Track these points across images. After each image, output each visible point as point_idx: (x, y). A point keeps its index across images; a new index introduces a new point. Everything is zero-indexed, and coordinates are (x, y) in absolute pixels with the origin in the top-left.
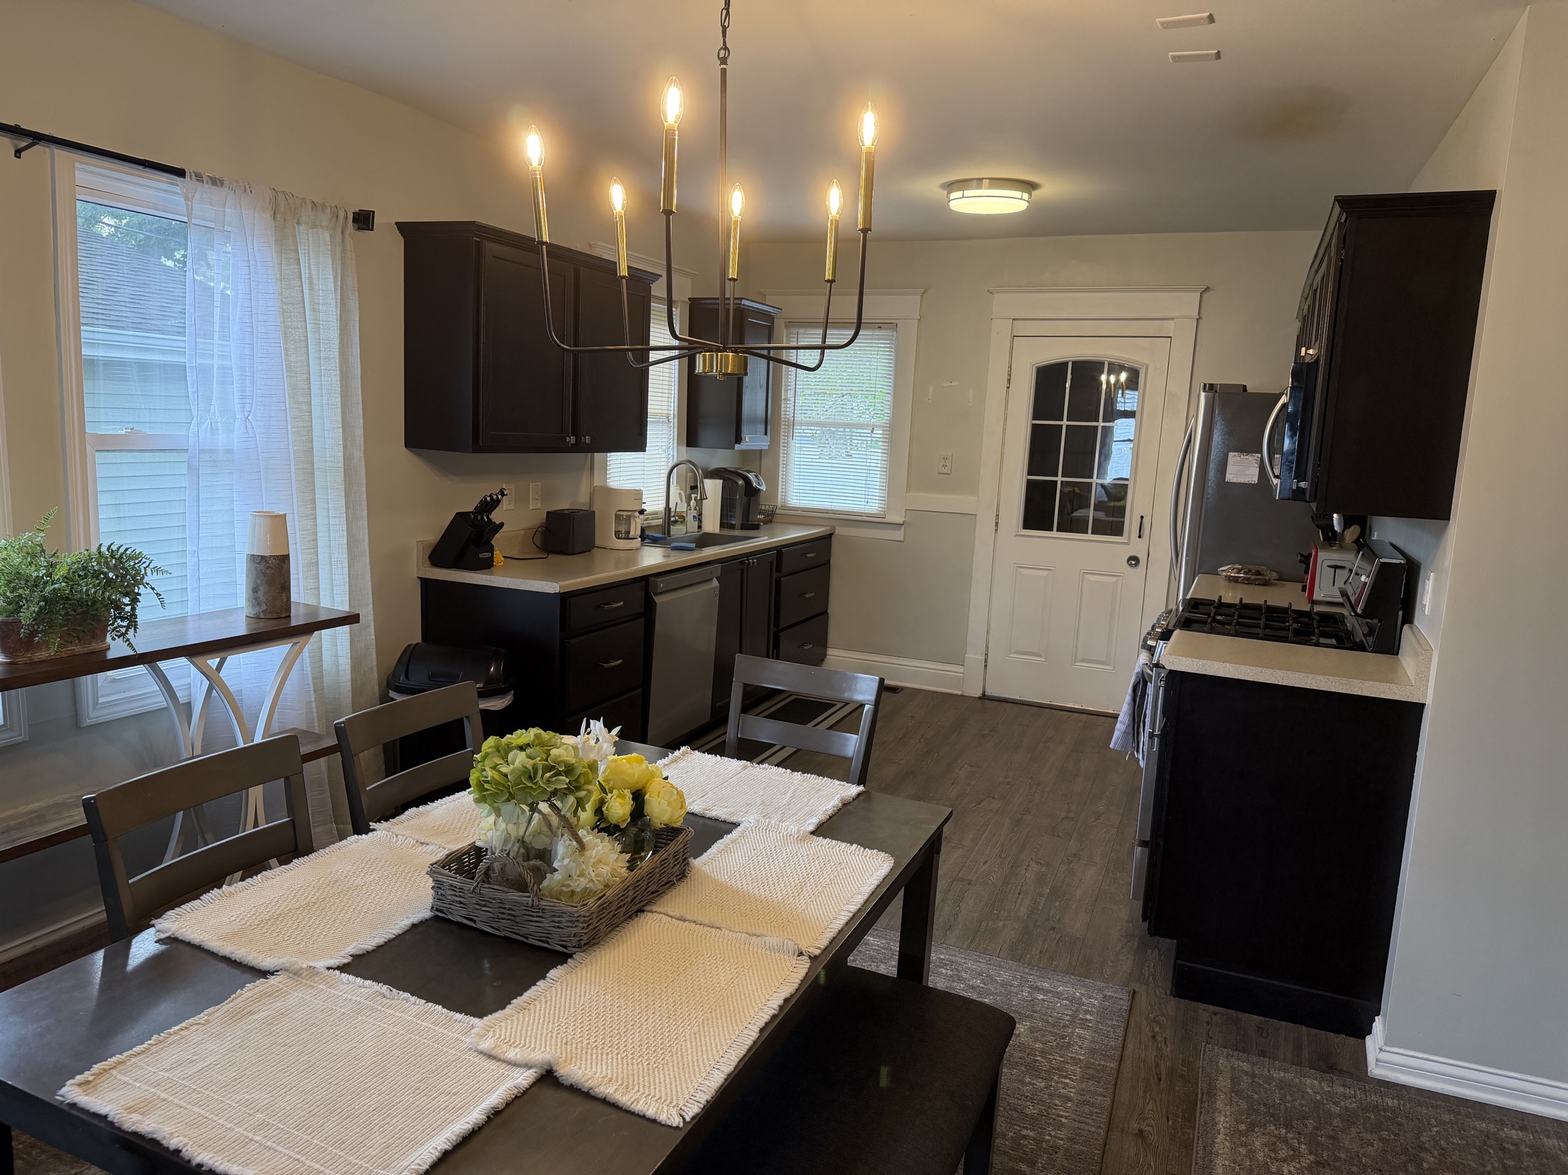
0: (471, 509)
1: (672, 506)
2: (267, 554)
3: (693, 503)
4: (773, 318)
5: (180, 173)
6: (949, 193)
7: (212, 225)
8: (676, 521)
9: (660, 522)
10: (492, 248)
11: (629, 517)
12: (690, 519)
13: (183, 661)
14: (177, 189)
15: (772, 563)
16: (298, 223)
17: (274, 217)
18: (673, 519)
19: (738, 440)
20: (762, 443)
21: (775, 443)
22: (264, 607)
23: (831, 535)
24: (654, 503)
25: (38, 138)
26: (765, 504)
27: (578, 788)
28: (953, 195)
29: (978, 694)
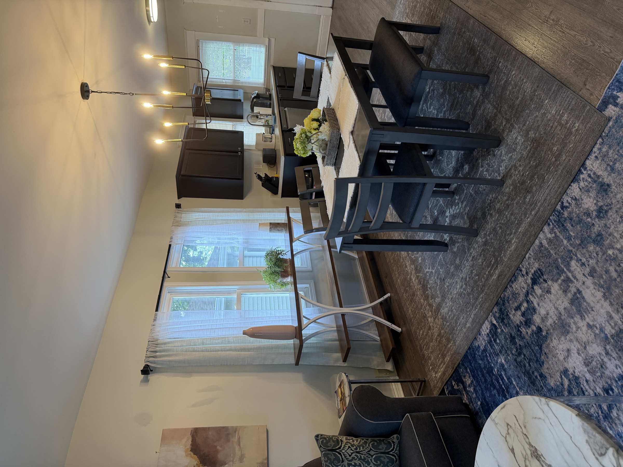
0: (261, 182)
1: (262, 124)
2: (269, 227)
3: (262, 117)
4: (197, 87)
5: (170, 245)
6: (152, 22)
7: (183, 240)
8: (268, 123)
9: (268, 128)
10: (182, 173)
11: (265, 138)
12: (267, 119)
13: (293, 244)
14: (175, 246)
15: (281, 89)
16: (181, 221)
17: (180, 226)
18: (267, 124)
19: (240, 100)
20: (241, 92)
21: (241, 87)
22: (283, 228)
23: (274, 67)
24: (262, 130)
25: (165, 272)
26: (262, 92)
27: (306, 132)
28: (152, 21)
29: (331, 9)
